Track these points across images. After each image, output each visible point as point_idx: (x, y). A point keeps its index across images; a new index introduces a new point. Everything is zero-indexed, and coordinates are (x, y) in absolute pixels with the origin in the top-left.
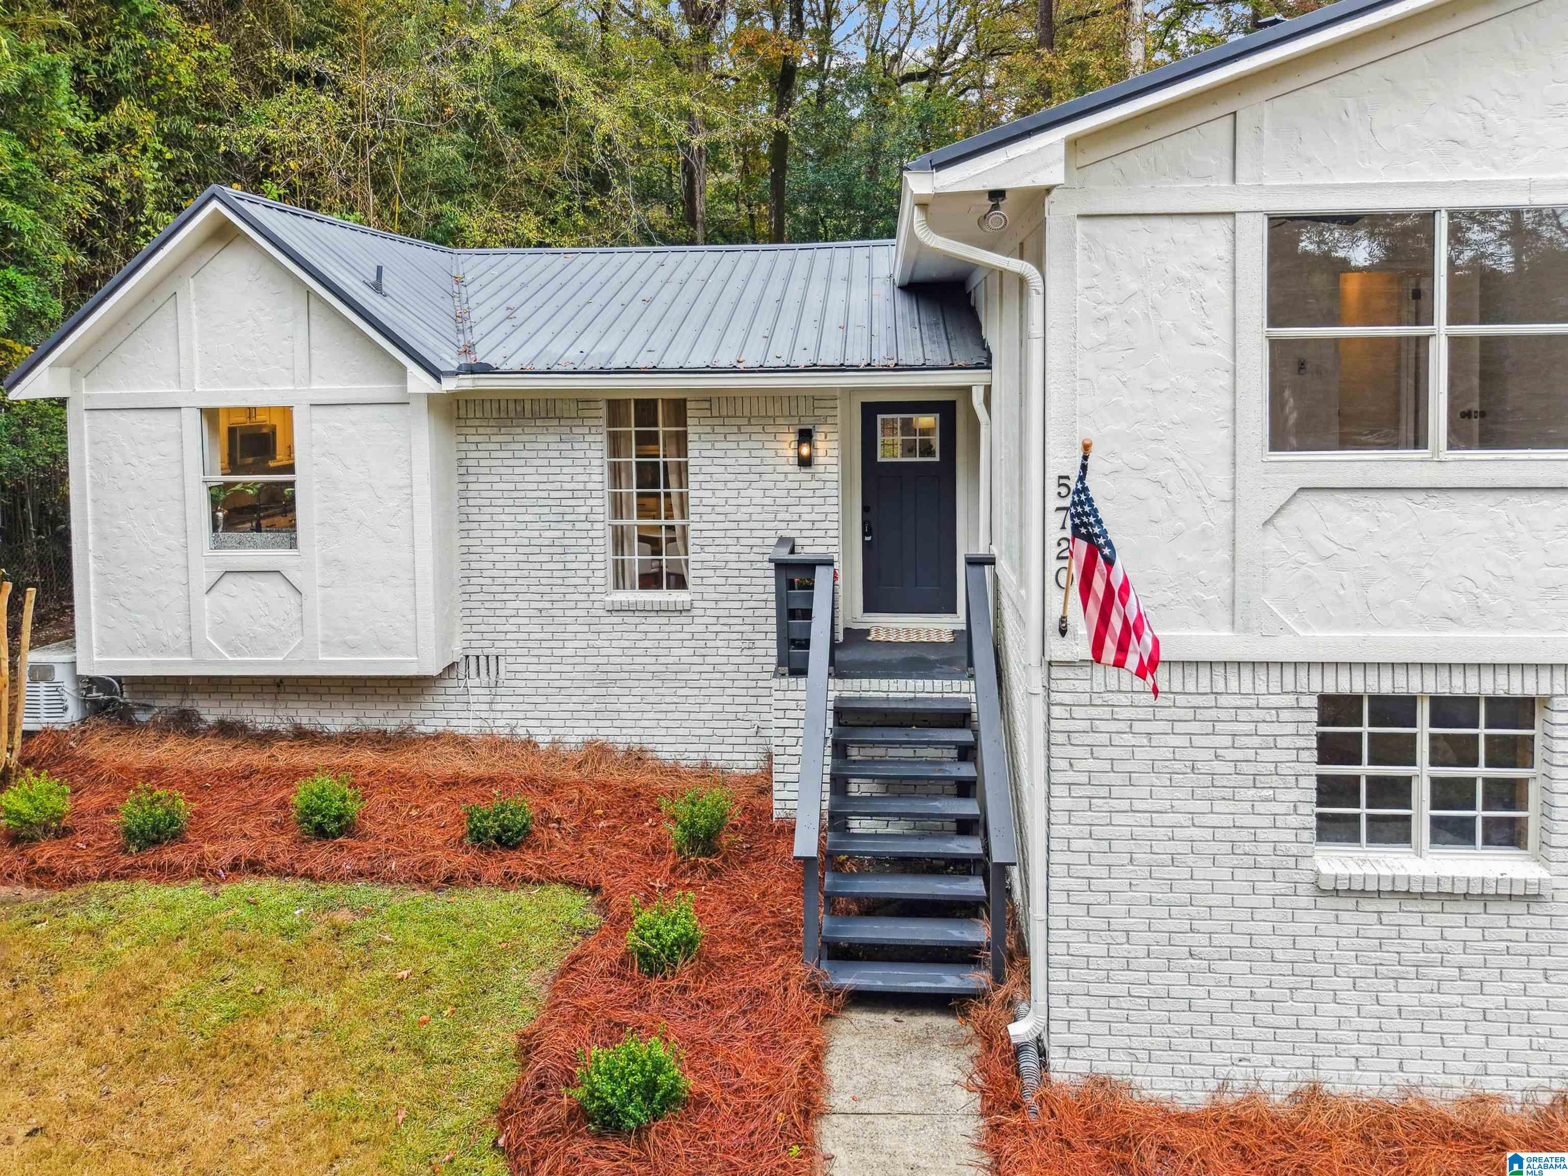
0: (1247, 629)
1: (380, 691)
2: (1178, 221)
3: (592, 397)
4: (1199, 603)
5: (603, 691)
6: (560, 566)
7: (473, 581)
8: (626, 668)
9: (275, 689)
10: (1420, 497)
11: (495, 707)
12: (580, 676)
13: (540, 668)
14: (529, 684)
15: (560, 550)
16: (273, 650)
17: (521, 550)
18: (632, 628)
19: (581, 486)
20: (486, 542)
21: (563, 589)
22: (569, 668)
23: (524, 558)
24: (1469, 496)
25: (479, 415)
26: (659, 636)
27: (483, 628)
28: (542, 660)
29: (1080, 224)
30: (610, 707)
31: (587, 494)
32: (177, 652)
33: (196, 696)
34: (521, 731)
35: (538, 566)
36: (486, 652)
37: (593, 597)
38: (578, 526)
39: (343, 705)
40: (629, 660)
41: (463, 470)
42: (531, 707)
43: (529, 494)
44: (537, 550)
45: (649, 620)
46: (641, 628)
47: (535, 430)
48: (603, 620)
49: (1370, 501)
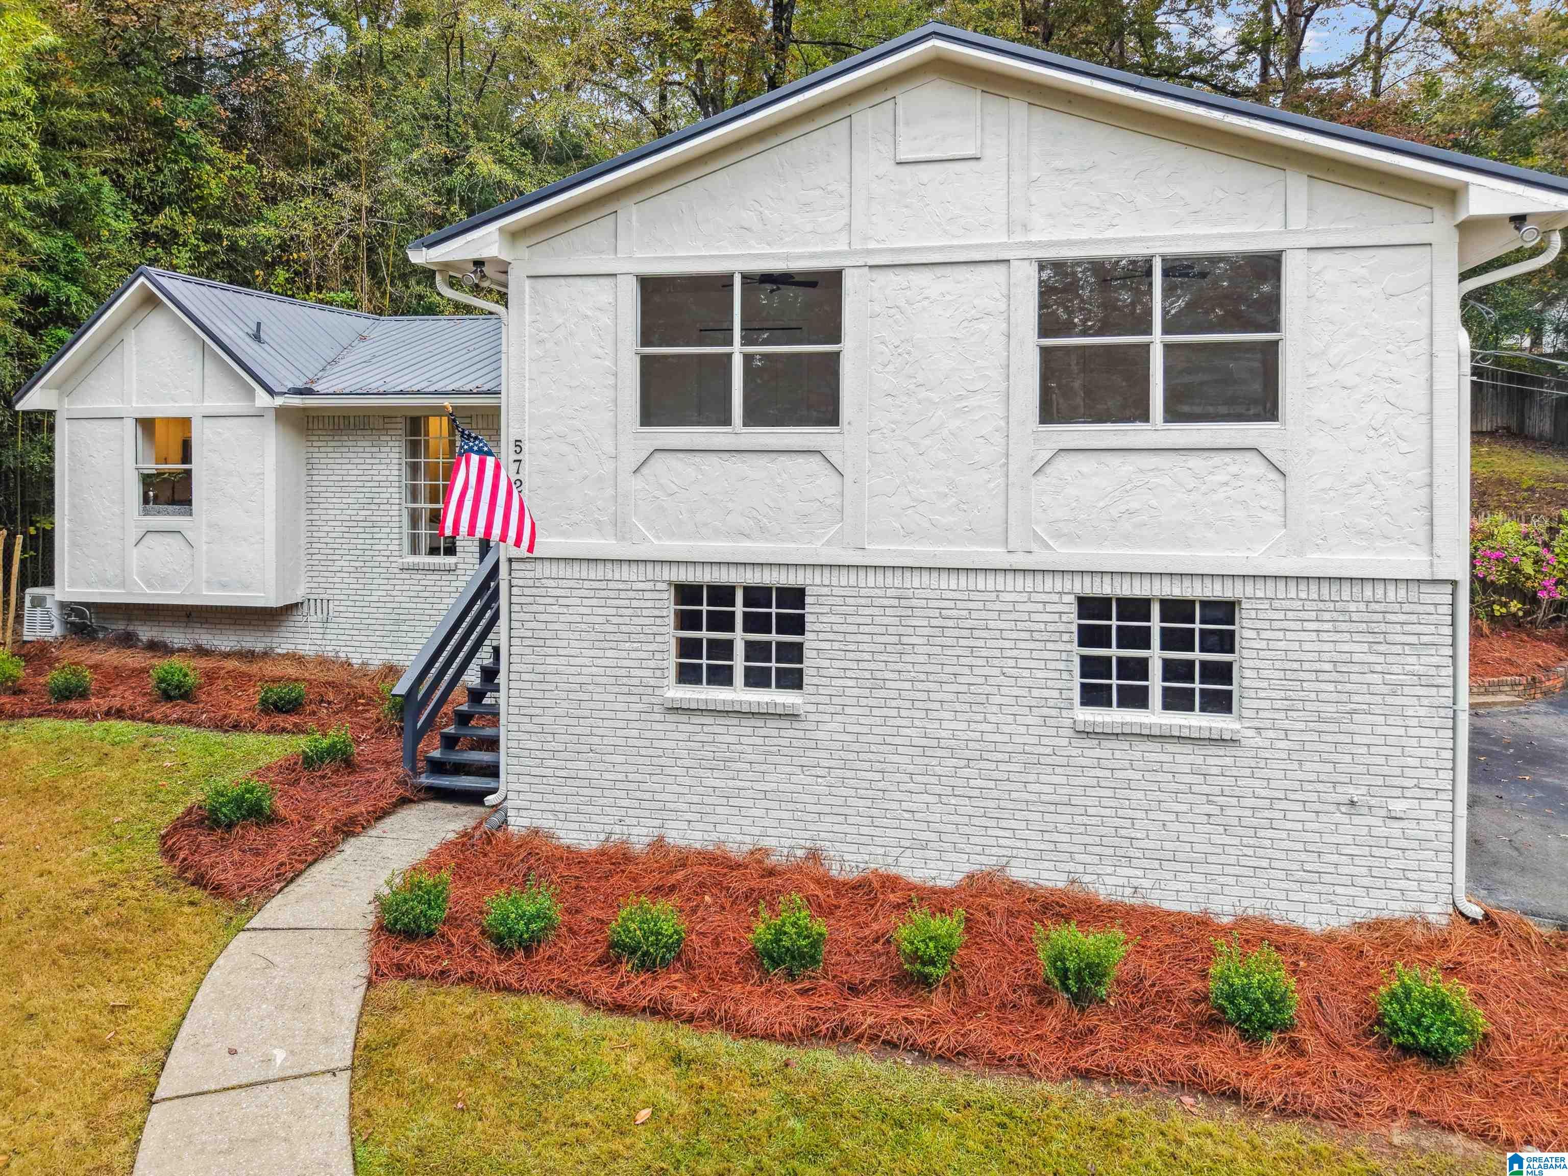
0: (624, 538)
1: (254, 622)
2: (584, 280)
3: (393, 414)
4: (598, 523)
5: (396, 628)
6: (370, 536)
7: (314, 545)
8: (412, 611)
9: (186, 619)
10: (726, 456)
11: (326, 637)
12: (381, 616)
13: (355, 609)
14: (349, 621)
15: (370, 524)
16: (174, 587)
17: (345, 524)
18: (416, 582)
19: (384, 478)
20: (323, 517)
21: (371, 553)
22: (375, 610)
23: (347, 530)
24: (753, 456)
25: (321, 426)
26: (435, 589)
27: (319, 579)
28: (357, 604)
29: (528, 282)
30: (401, 640)
31: (388, 484)
32: (116, 586)
33: (137, 623)
34: (342, 655)
35: (355, 536)
36: (321, 596)
37: (391, 559)
38: (382, 507)
39: (229, 632)
40: (414, 606)
41: (310, 467)
42: (349, 638)
43: (352, 484)
44: (355, 524)
45: (428, 577)
46: (422, 582)
47: (355, 438)
48: (397, 576)
49: (697, 458)
